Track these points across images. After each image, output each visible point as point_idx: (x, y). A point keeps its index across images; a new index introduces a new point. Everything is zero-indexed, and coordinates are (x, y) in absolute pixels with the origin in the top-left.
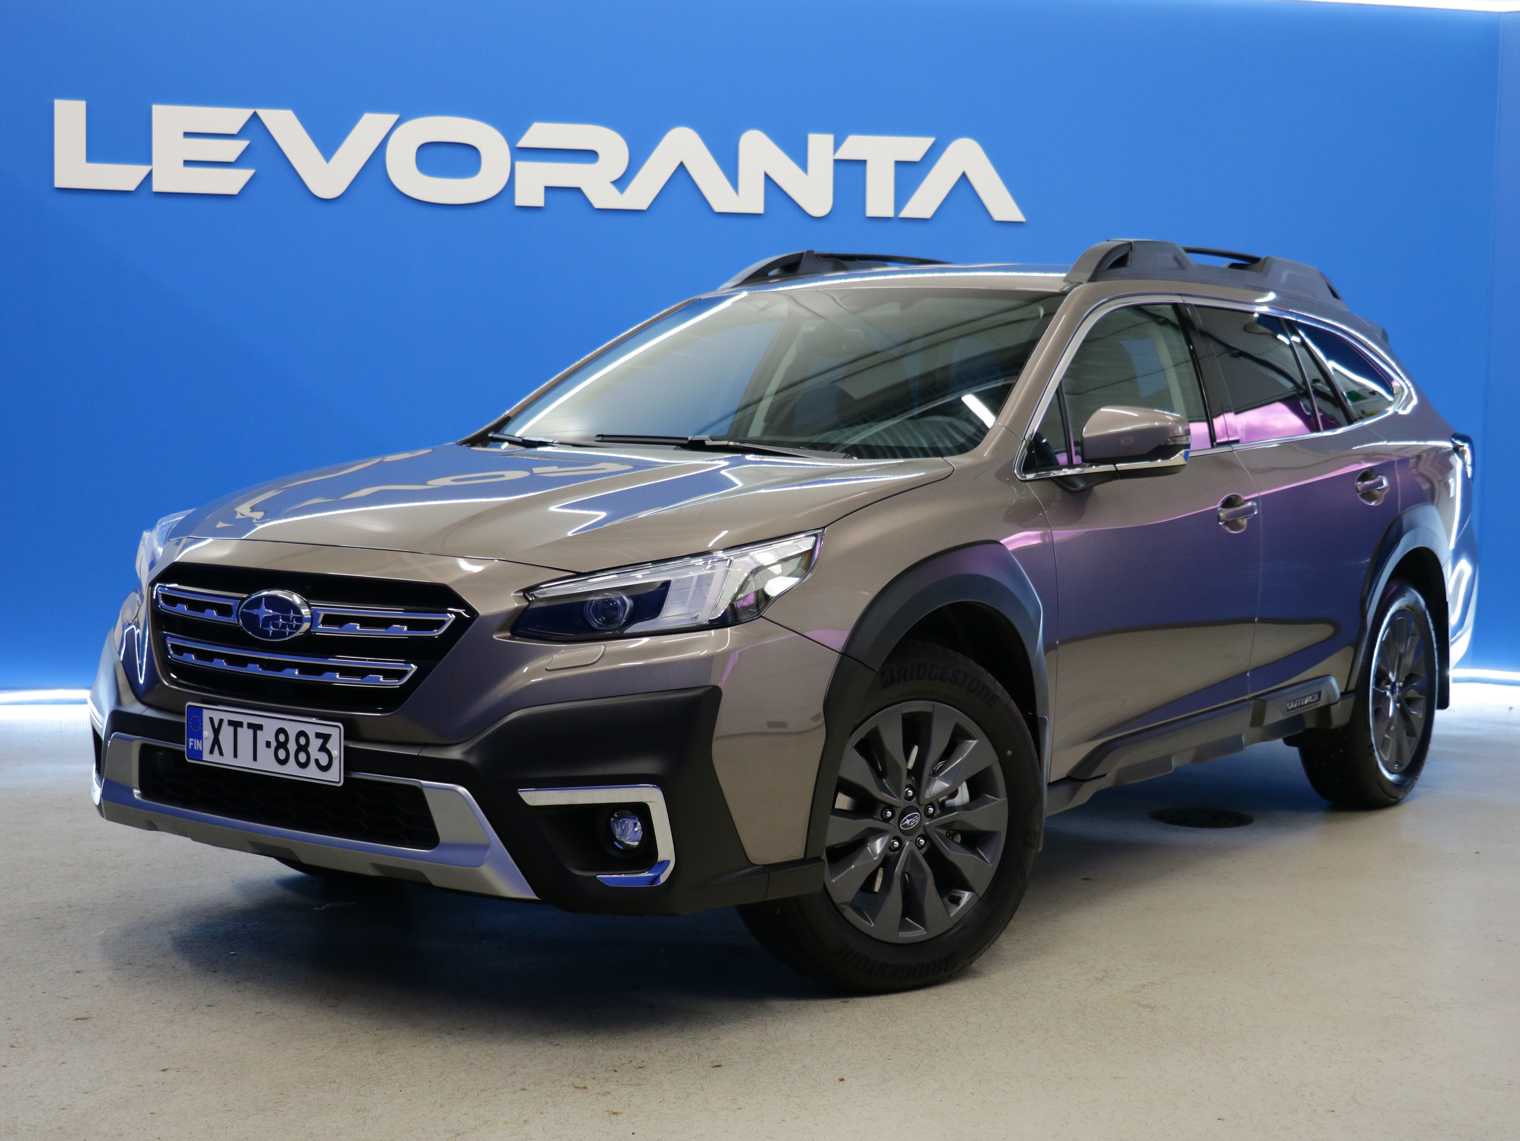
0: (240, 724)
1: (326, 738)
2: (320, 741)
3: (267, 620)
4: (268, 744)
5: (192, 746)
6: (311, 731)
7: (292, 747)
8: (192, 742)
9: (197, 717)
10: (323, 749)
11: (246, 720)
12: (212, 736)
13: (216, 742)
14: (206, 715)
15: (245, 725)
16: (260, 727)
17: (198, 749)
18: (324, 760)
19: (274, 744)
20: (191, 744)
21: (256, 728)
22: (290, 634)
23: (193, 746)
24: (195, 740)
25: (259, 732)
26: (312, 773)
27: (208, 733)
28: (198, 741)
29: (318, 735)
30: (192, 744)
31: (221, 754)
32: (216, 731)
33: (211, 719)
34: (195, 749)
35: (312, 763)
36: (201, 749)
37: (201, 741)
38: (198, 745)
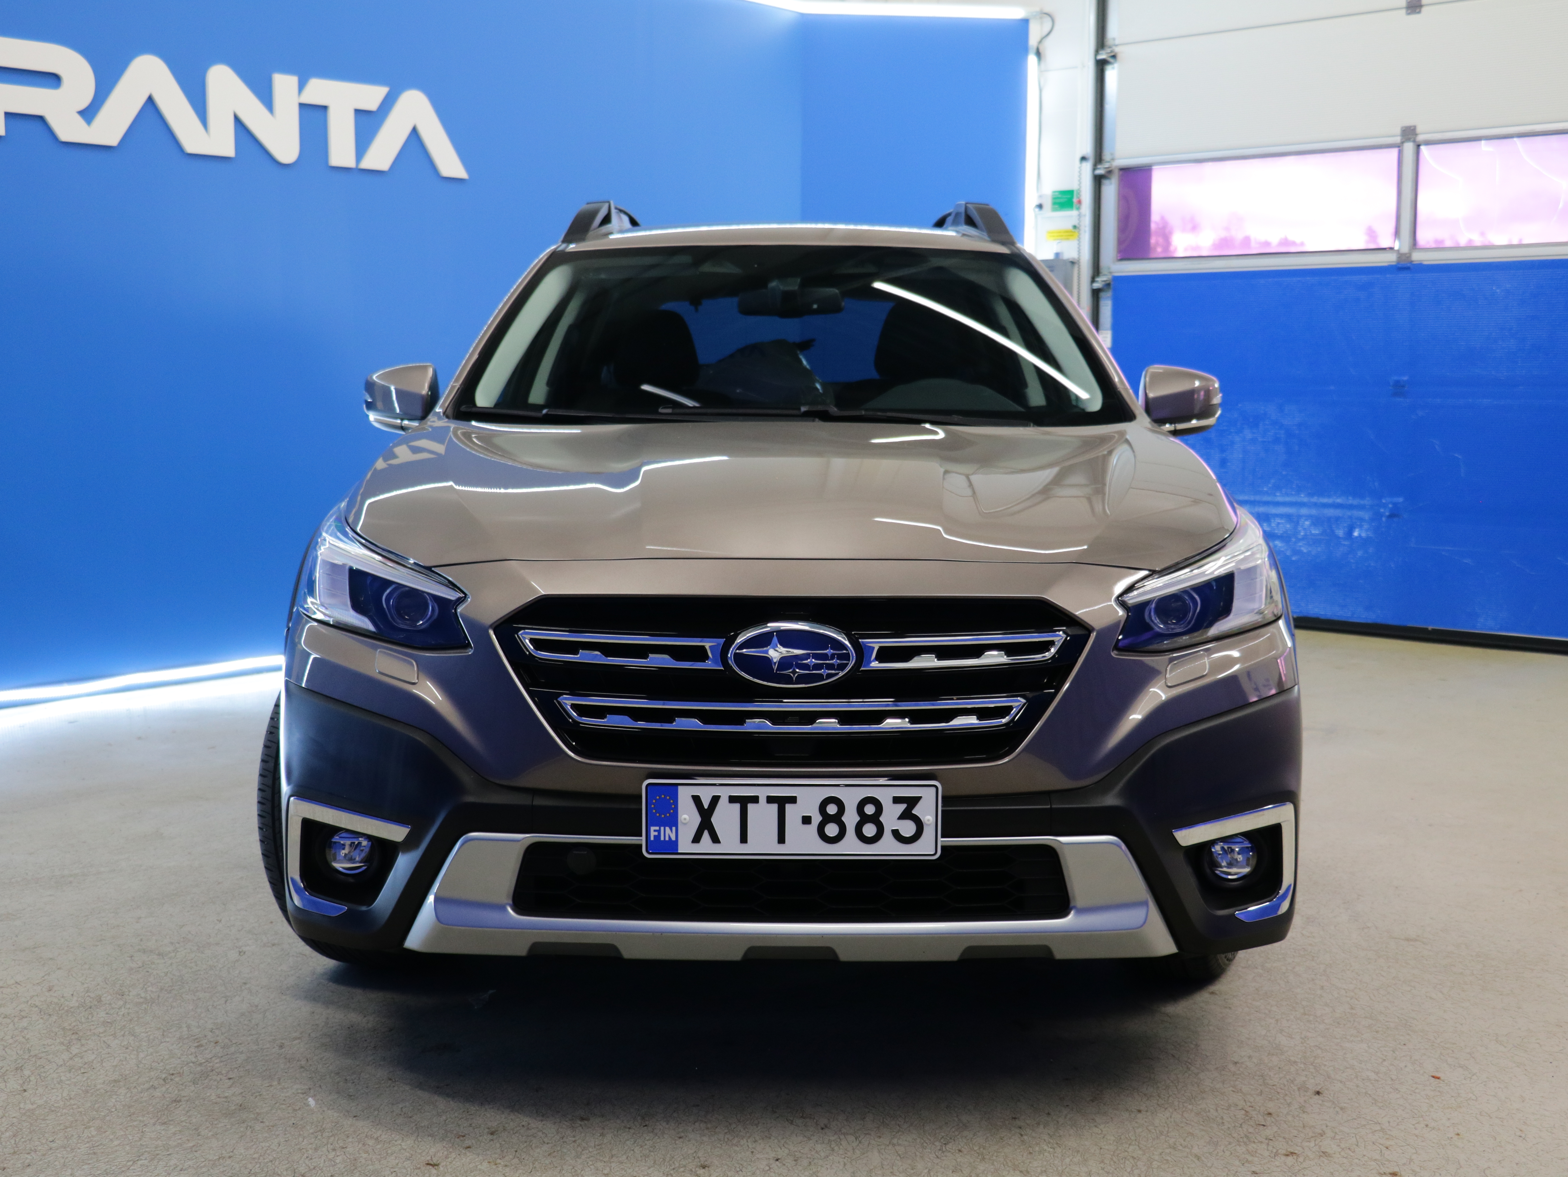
0: (755, 800)
1: (913, 802)
2: (902, 807)
3: (785, 662)
4: (807, 820)
5: (655, 836)
6: (885, 796)
7: (851, 818)
8: (655, 831)
9: (665, 797)
10: (907, 815)
11: (763, 793)
12: (697, 819)
13: (706, 826)
14: (685, 795)
15: (763, 800)
16: (793, 800)
17: (667, 839)
18: (908, 828)
19: (817, 819)
20: (653, 834)
21: (782, 802)
22: (830, 676)
23: (657, 837)
24: (662, 828)
25: (789, 807)
26: (888, 848)
27: (689, 817)
28: (667, 829)
29: (897, 800)
30: (656, 833)
31: (715, 839)
32: (706, 813)
33: (697, 800)
34: (662, 839)
35: (887, 835)
36: (673, 838)
37: (674, 829)
38: (668, 833)
